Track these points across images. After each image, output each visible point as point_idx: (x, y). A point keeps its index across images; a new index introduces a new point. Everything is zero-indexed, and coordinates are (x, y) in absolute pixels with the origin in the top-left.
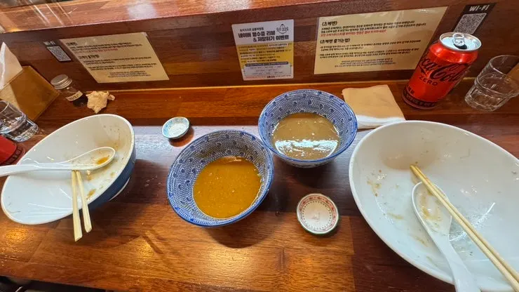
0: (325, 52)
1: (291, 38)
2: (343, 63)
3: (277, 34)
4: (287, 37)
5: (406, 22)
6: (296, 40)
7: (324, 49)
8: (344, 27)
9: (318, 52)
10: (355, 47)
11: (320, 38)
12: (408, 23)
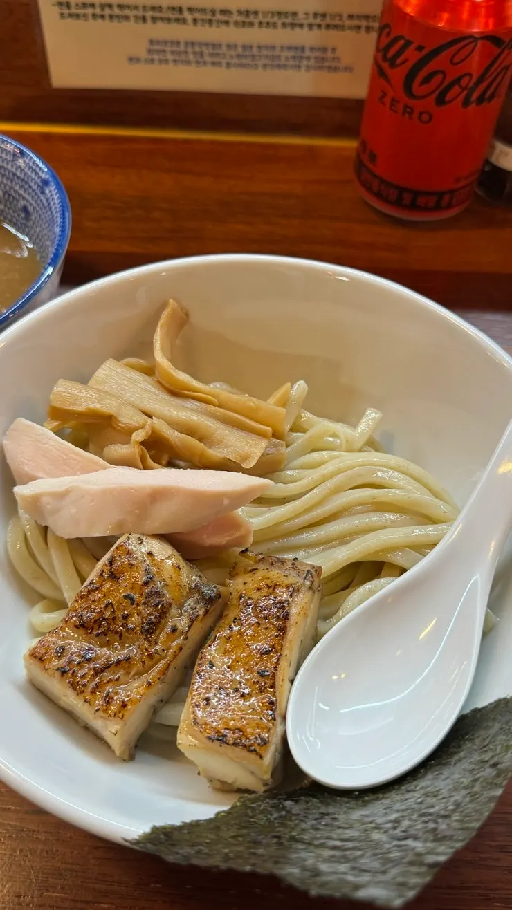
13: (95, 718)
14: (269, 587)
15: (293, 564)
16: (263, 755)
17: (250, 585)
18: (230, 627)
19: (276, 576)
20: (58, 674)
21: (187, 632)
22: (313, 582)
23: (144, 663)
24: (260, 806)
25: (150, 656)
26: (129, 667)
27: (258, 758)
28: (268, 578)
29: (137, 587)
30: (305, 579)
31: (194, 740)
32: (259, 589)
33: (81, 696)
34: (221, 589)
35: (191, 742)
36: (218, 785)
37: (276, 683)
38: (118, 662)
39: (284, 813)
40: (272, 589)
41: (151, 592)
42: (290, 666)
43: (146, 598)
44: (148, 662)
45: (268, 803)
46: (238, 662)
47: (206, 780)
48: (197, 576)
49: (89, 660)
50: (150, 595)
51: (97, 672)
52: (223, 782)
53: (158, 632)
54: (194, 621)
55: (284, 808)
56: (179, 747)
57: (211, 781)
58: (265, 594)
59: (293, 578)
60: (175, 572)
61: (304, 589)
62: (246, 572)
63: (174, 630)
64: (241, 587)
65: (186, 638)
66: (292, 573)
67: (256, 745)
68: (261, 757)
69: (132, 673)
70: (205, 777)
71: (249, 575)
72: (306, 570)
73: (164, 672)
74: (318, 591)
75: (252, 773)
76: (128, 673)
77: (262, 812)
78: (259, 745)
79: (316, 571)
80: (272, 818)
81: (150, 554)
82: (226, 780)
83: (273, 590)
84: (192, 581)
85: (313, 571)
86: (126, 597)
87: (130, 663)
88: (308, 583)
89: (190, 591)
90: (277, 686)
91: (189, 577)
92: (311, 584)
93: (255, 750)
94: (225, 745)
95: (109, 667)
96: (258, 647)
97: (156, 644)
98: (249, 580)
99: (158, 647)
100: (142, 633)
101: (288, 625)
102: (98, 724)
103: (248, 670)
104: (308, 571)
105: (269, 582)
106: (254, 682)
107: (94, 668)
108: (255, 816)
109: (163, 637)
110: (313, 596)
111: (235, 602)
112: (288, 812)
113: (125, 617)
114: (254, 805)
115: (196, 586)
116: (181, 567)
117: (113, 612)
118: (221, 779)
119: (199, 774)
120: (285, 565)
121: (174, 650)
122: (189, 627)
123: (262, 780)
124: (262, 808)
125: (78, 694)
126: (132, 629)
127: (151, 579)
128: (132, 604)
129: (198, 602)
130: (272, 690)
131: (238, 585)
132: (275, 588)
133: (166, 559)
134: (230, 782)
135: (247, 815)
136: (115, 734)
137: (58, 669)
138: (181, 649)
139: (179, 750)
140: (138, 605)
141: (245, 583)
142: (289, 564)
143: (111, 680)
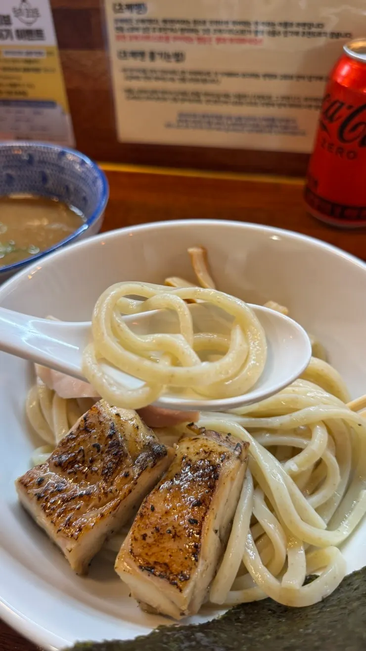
0: (136, 84)
1: (50, 39)
2: (184, 120)
3: (17, 24)
4: (39, 34)
5: (304, 25)
6: (62, 43)
7: (131, 75)
8: (165, 21)
9: (119, 82)
10: (200, 76)
11: (115, 45)
12: (310, 25)
13: (58, 537)
14: (206, 452)
15: (227, 437)
16: (182, 589)
17: (192, 450)
18: (172, 480)
19: (212, 445)
20: (35, 498)
21: (137, 478)
22: (241, 453)
23: (100, 499)
24: (174, 635)
25: (106, 494)
26: (89, 500)
27: (178, 590)
28: (206, 446)
29: (104, 439)
30: (235, 450)
31: (128, 567)
32: (197, 454)
33: (49, 518)
34: (168, 448)
35: (126, 568)
36: (145, 607)
37: (203, 531)
38: (81, 496)
39: (194, 643)
40: (207, 454)
41: (113, 444)
42: (215, 519)
43: (109, 448)
44: (104, 499)
45: (182, 633)
46: (174, 509)
47: (136, 601)
48: (151, 436)
49: (60, 491)
50: (111, 446)
51: (64, 501)
52: (149, 606)
53: (114, 475)
54: (143, 470)
55: (195, 640)
56: (116, 570)
57: (139, 603)
58: (202, 457)
59: (225, 448)
60: (134, 431)
61: (233, 458)
62: (190, 440)
63: (127, 475)
64: (184, 450)
65: (136, 484)
66: (225, 444)
67: (178, 579)
68: (181, 591)
69: (90, 506)
70: (135, 599)
71: (192, 442)
72: (236, 443)
73: (115, 508)
74: (245, 461)
75: (173, 602)
76: (87, 505)
77: (175, 640)
78: (180, 580)
79: (244, 444)
80: (183, 646)
81: (118, 415)
82: (151, 604)
83: (209, 455)
84: (146, 439)
85: (242, 444)
86: (94, 446)
87: (90, 497)
88: (237, 453)
89: (144, 448)
90: (203, 533)
91: (145, 436)
92: (240, 455)
93: (176, 584)
94: (153, 576)
95: (74, 498)
96: (192, 499)
97: (112, 484)
98: (191, 446)
99: (113, 488)
100: (102, 475)
101: (217, 484)
102: (59, 541)
103: (181, 517)
104: (238, 445)
105: (206, 449)
106: (185, 528)
107: (63, 498)
108: (169, 642)
109: (117, 480)
110: (240, 466)
111: (178, 461)
112: (198, 643)
113: (92, 461)
114: (169, 633)
115: (149, 443)
116: (139, 427)
117: (84, 456)
118: (148, 603)
119: (130, 595)
120: (221, 437)
121: (125, 491)
122: (139, 475)
123: (180, 610)
124: (176, 636)
125: (47, 516)
126: (96, 472)
127: (115, 433)
128: (98, 451)
129: (148, 456)
130: (198, 536)
131: (182, 448)
132: (210, 453)
133: (129, 420)
134: (155, 606)
135: (162, 642)
136: (70, 551)
137: (36, 495)
138: (130, 491)
139: (116, 574)
140: (102, 453)
141: (188, 448)
142: (224, 437)
143: (74, 509)
